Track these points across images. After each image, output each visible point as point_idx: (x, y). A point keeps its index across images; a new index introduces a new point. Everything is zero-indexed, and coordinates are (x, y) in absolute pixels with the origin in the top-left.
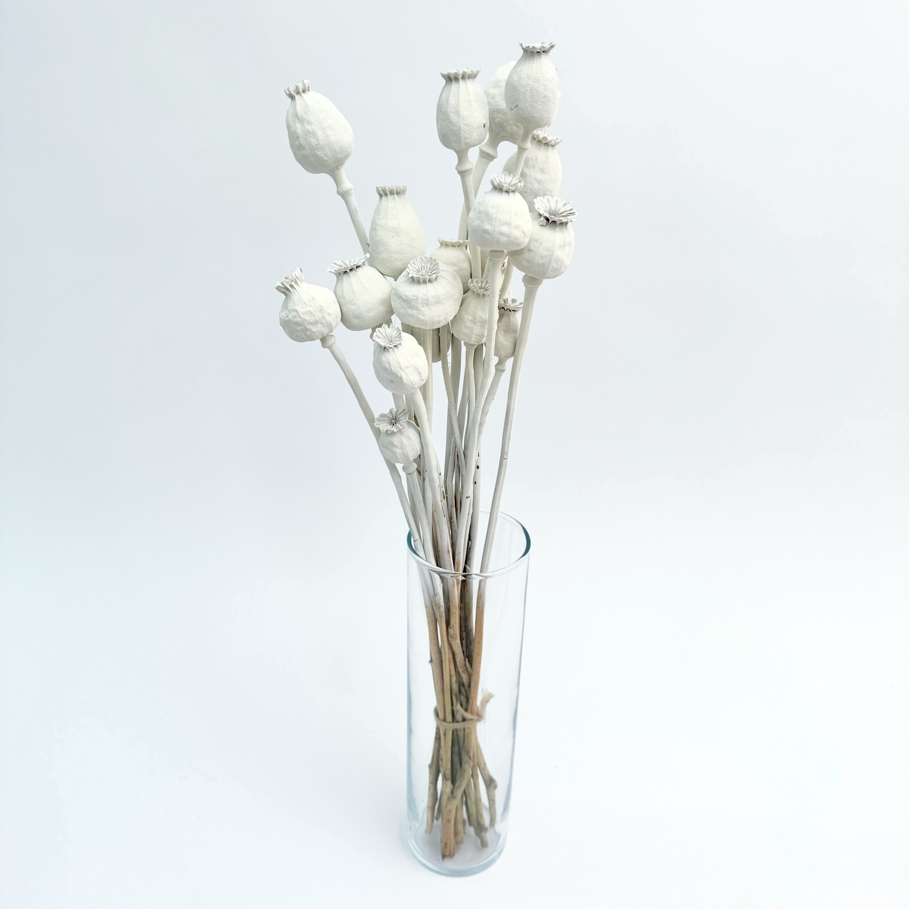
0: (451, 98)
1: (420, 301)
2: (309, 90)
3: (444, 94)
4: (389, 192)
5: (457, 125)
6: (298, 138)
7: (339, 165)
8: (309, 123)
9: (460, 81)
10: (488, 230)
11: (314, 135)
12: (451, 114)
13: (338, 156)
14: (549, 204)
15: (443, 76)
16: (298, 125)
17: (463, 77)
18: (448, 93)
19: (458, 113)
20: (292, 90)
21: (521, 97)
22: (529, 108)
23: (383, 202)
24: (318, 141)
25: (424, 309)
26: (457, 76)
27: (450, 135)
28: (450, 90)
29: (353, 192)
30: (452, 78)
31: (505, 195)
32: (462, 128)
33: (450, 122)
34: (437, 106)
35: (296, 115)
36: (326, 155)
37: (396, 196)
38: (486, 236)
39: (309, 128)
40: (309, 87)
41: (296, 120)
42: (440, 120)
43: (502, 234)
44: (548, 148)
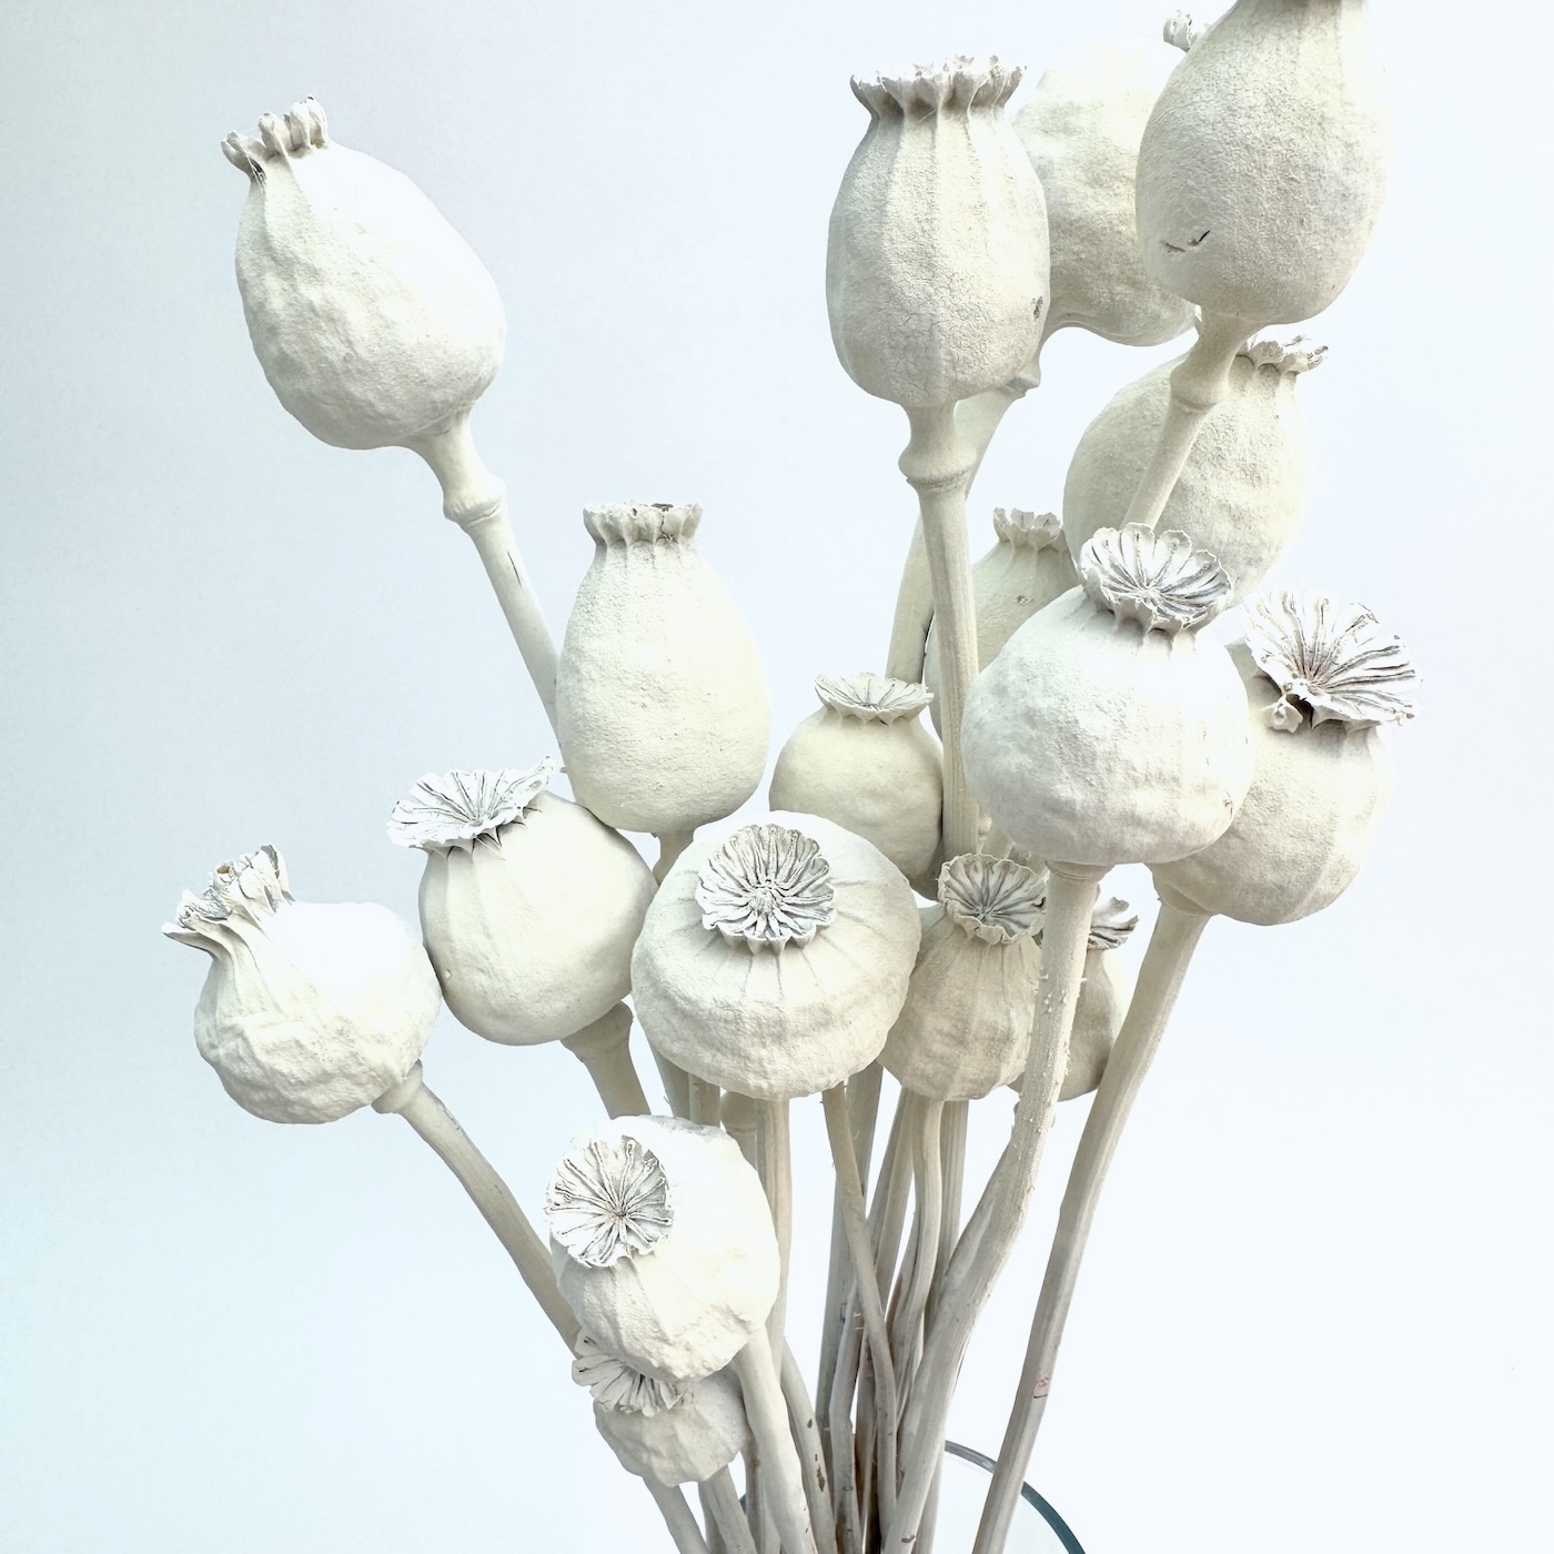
0: (895, 192)
1: (749, 1026)
2: (318, 142)
3: (864, 171)
4: (630, 534)
5: (922, 311)
6: (273, 330)
7: (448, 418)
8: (314, 274)
9: (941, 119)
10: (1070, 803)
11: (332, 320)
12: (899, 267)
13: (437, 396)
14: (1296, 622)
15: (862, 94)
16: (272, 282)
17: (955, 103)
18: (883, 172)
19: (927, 261)
20: (248, 140)
21: (1229, 198)
22: (1264, 248)
23: (607, 568)
24: (350, 343)
25: (764, 1053)
26: (927, 99)
27: (886, 351)
28: (893, 159)
29: (501, 511)
30: (905, 105)
31: (1152, 648)
32: (944, 326)
33: (891, 297)
34: (832, 222)
35: (264, 242)
36: (386, 396)
37: (658, 550)
38: (1059, 823)
39: (312, 294)
40: (318, 131)
41: (266, 262)
42: (844, 284)
43: (1134, 820)
44: (1277, 383)
